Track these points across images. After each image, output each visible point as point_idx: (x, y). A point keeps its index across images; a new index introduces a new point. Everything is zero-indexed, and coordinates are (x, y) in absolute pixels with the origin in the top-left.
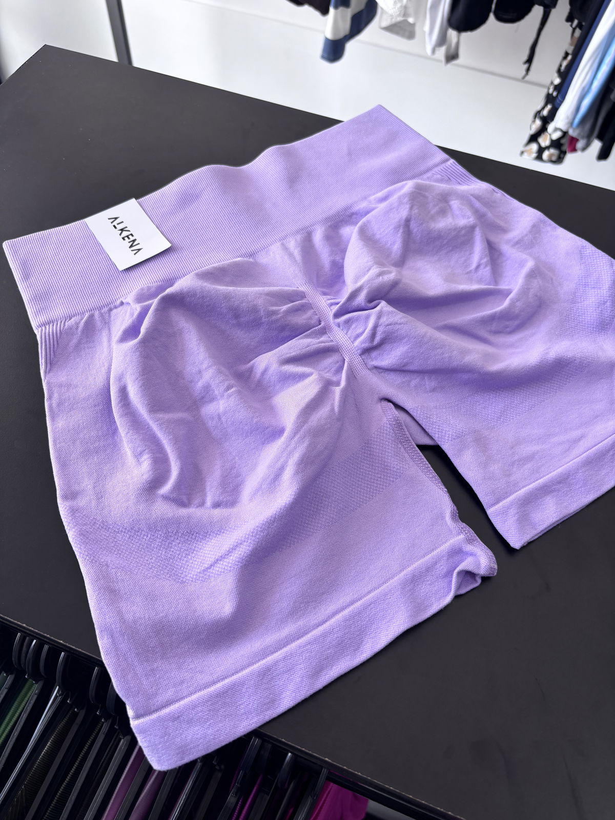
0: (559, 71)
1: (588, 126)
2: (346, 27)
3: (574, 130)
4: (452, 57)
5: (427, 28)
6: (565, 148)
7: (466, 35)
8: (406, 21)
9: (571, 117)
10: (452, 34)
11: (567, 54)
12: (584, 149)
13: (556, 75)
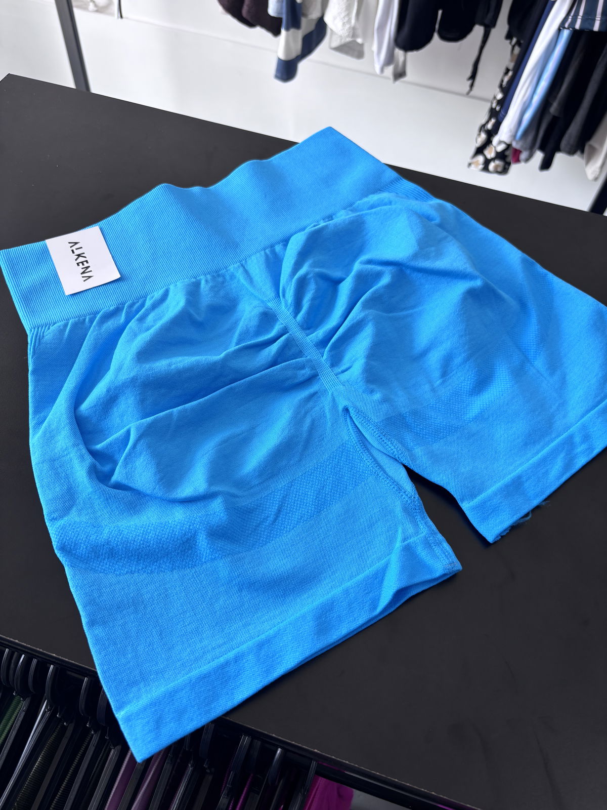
0: (501, 86)
1: (530, 138)
2: (297, 47)
3: (517, 142)
4: (399, 74)
5: (375, 48)
6: (509, 159)
7: (411, 55)
8: (354, 42)
9: (513, 131)
10: (399, 53)
11: (507, 71)
12: (527, 160)
13: (498, 90)
